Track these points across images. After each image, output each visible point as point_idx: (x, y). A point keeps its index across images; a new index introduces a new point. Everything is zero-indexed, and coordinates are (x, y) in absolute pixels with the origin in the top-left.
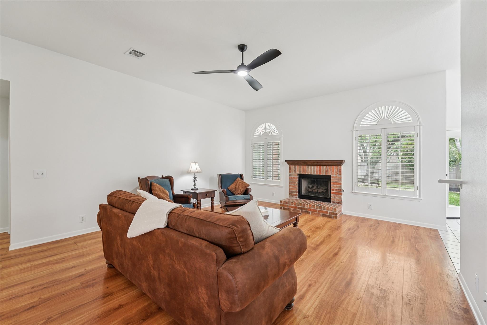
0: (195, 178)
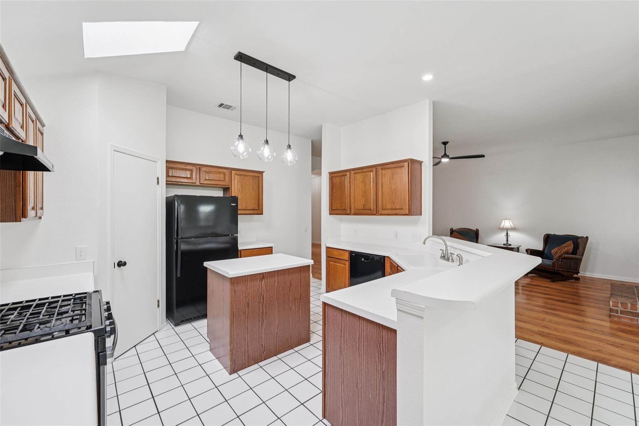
0: (507, 234)
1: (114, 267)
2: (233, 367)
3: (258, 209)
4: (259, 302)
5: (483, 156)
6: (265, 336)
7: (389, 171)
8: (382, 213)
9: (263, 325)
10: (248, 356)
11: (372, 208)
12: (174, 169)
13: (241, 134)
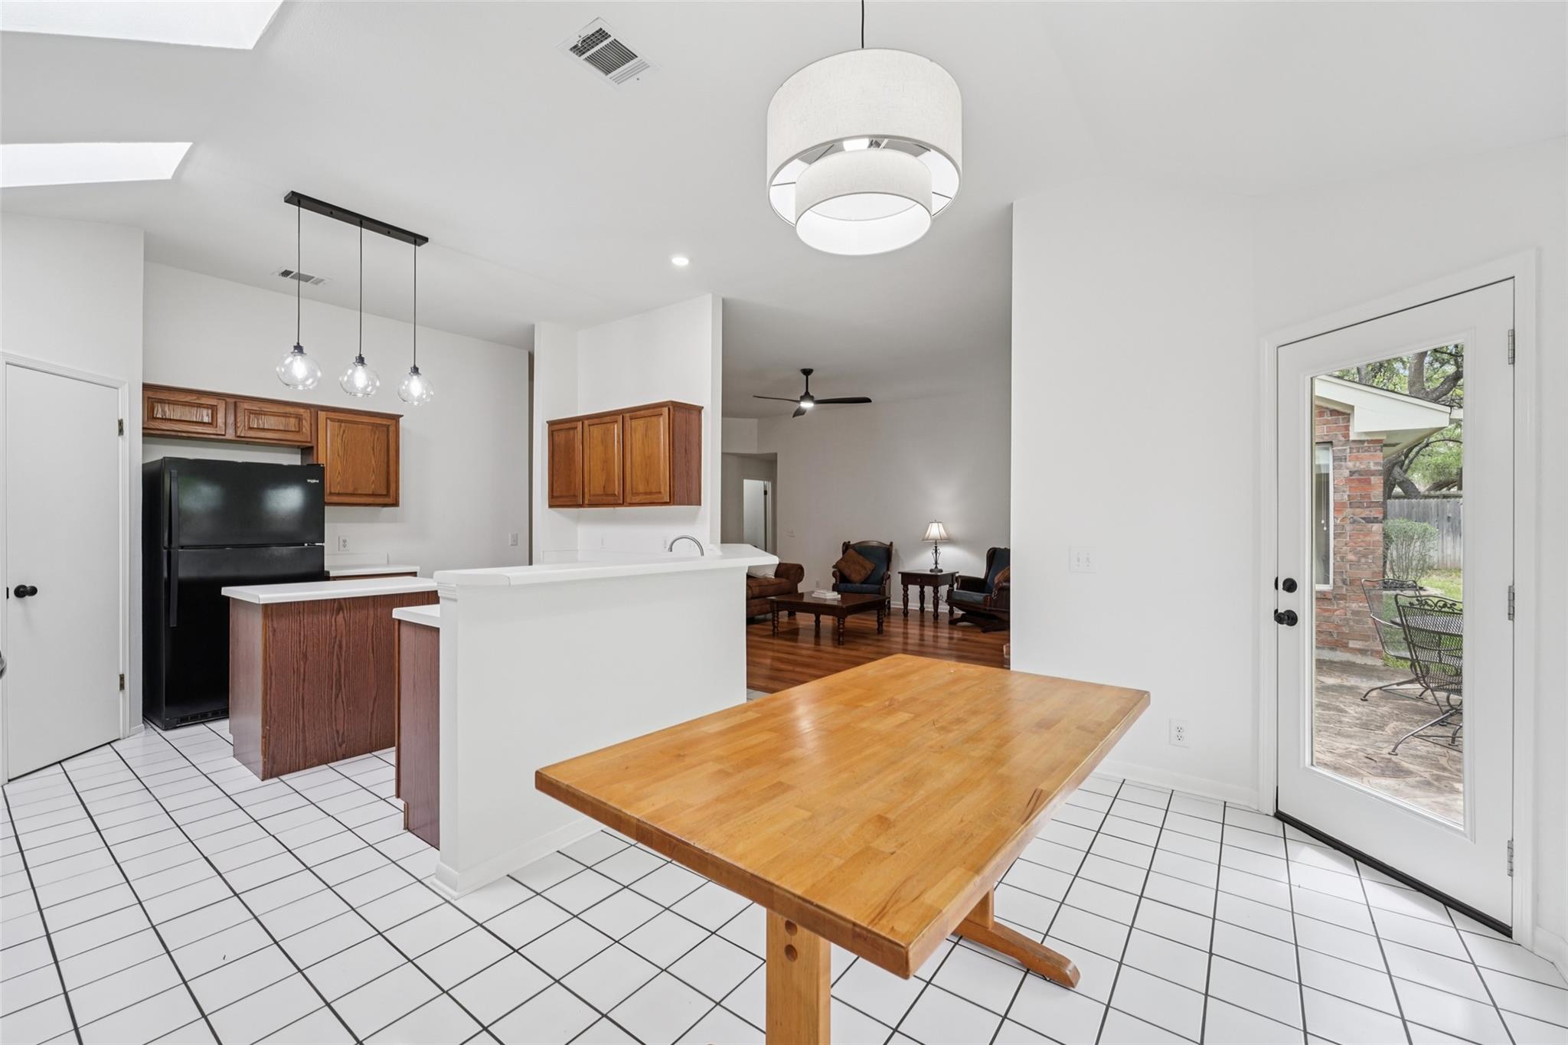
0: (936, 550)
1: (8, 597)
2: (269, 767)
3: (387, 495)
4: (331, 653)
5: (868, 400)
6: (344, 716)
7: (641, 422)
8: (633, 501)
9: (340, 695)
10: (305, 749)
11: (617, 493)
12: (169, 403)
13: (298, 343)
